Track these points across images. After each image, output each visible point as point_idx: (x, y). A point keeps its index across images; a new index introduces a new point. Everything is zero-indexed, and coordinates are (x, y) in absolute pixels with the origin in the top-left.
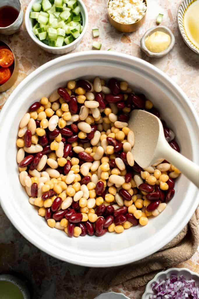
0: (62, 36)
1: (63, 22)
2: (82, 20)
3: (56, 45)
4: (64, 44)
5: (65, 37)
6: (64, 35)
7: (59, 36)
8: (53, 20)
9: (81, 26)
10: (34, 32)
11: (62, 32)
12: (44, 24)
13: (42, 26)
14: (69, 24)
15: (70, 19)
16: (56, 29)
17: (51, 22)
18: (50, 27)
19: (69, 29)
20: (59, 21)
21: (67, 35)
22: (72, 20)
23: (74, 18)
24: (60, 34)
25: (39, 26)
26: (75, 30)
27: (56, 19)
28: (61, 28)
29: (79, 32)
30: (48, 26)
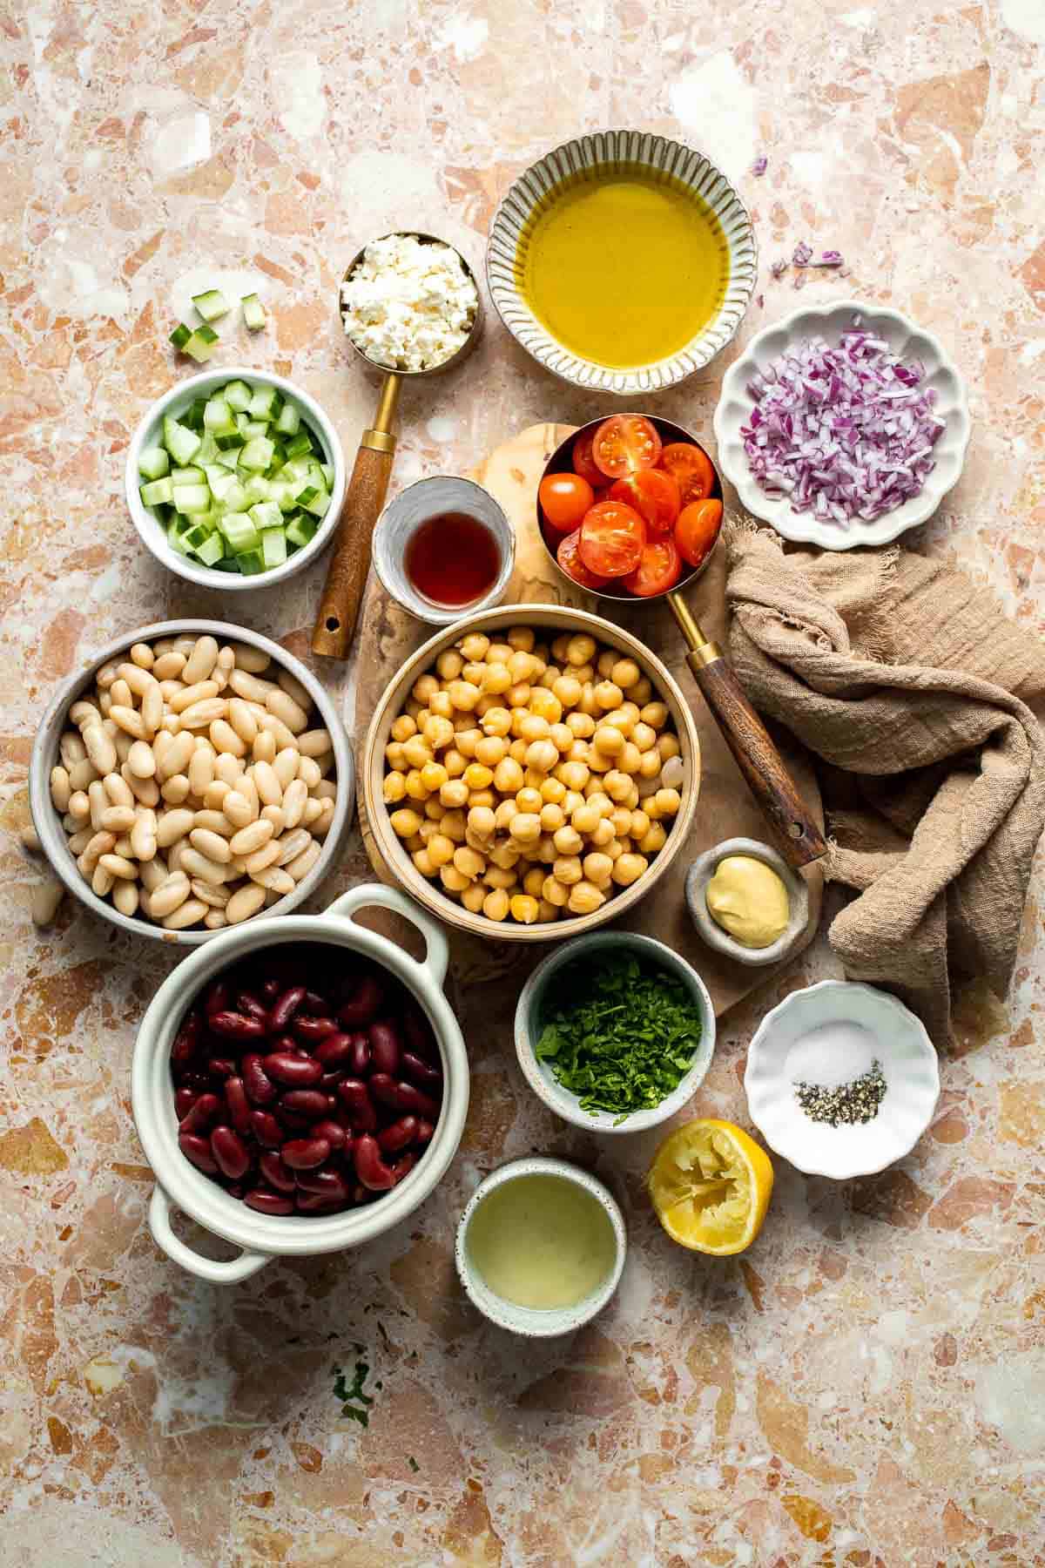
0: (273, 527)
1: (258, 482)
2: (316, 442)
3: (267, 563)
4: (292, 547)
5: (286, 525)
6: (281, 520)
7: (265, 529)
8: (225, 487)
9: (323, 467)
10: (178, 549)
11: (268, 513)
12: (198, 512)
13: (198, 520)
14: (280, 476)
15: (277, 460)
16: (246, 511)
17: (218, 495)
18: (225, 515)
19: (287, 496)
20: (244, 482)
21: (289, 515)
22: (286, 459)
23: (290, 451)
24: (265, 522)
25: (185, 523)
26: (311, 493)
27: (234, 477)
28: (261, 502)
29: (323, 494)
30: (214, 510)
